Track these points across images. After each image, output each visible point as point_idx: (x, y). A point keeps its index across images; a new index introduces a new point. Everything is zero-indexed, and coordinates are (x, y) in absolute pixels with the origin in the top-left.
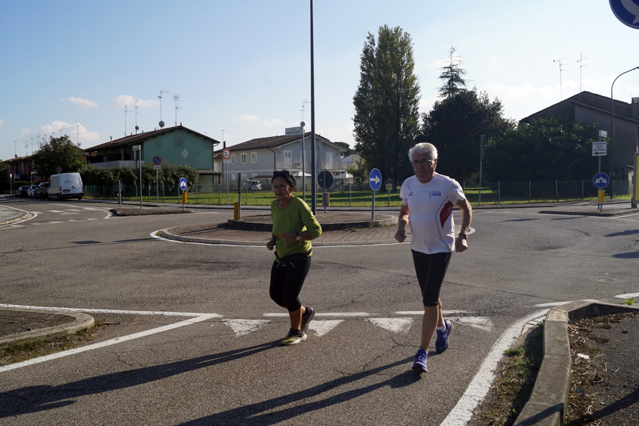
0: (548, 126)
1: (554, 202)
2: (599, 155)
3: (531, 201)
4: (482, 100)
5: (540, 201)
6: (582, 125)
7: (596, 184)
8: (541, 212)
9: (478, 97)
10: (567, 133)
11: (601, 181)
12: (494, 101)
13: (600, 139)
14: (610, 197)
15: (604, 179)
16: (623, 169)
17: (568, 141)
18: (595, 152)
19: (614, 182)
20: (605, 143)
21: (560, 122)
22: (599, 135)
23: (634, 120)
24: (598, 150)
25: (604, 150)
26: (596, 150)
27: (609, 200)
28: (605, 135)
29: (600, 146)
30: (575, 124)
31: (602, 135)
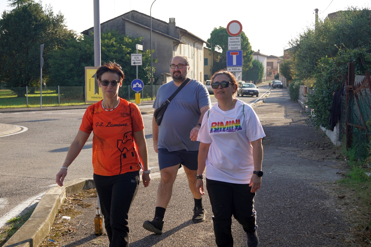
2: (136, 64)
4: (47, 12)
6: (130, 38)
7: (135, 89)
9: (43, 9)
10: (118, 45)
11: (137, 85)
12: (58, 14)
13: (137, 51)
15: (140, 84)
16: (163, 75)
17: (119, 52)
18: (134, 62)
19: (154, 87)
20: (141, 55)
21: (113, 35)
22: (136, 48)
23: (171, 36)
24: (135, 60)
25: (140, 60)
26: (134, 61)
27: (150, 101)
28: (141, 48)
29: (137, 57)
30: (125, 38)
31: (139, 48)
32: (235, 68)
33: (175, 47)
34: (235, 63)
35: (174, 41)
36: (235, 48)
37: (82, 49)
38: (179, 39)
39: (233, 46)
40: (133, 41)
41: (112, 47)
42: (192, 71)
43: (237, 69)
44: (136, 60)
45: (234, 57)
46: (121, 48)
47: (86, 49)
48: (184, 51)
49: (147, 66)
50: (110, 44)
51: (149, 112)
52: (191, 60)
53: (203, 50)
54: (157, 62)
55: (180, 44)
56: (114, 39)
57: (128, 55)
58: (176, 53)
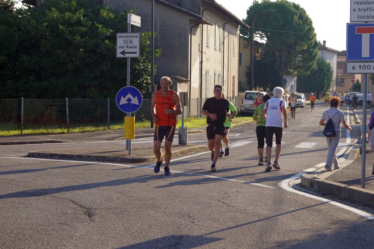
0: (62, 11)
1: (63, 133)
2: (127, 55)
3: (25, 132)
5: (41, 131)
6: (112, 12)
7: (123, 106)
8: (31, 155)
10: (90, 23)
11: (129, 100)
13: (130, 29)
14: (150, 125)
15: (134, 97)
17: (91, 36)
18: (122, 50)
20: (137, 37)
21: (80, 5)
22: (128, 22)
23: (185, 10)
24: (125, 47)
25: (136, 47)
26: (123, 47)
27: (148, 129)
28: (137, 23)
29: (129, 41)
30: (103, 10)
31: (133, 22)
32: (366, 64)
33: (192, 29)
34: (366, 52)
35: (192, 18)
36: (368, 17)
37: (22, 28)
38: (200, 14)
39: (362, 13)
40: (116, 17)
41: (78, 27)
42: (220, 73)
43: (372, 68)
44: (127, 47)
45: (366, 38)
46: (94, 29)
47: (30, 28)
48: (208, 38)
49: (141, 62)
50: (75, 21)
51: (153, 158)
52: (219, 55)
53: (238, 37)
54: (160, 55)
55: (201, 25)
56: (81, 11)
57: (107, 41)
58: (195, 40)
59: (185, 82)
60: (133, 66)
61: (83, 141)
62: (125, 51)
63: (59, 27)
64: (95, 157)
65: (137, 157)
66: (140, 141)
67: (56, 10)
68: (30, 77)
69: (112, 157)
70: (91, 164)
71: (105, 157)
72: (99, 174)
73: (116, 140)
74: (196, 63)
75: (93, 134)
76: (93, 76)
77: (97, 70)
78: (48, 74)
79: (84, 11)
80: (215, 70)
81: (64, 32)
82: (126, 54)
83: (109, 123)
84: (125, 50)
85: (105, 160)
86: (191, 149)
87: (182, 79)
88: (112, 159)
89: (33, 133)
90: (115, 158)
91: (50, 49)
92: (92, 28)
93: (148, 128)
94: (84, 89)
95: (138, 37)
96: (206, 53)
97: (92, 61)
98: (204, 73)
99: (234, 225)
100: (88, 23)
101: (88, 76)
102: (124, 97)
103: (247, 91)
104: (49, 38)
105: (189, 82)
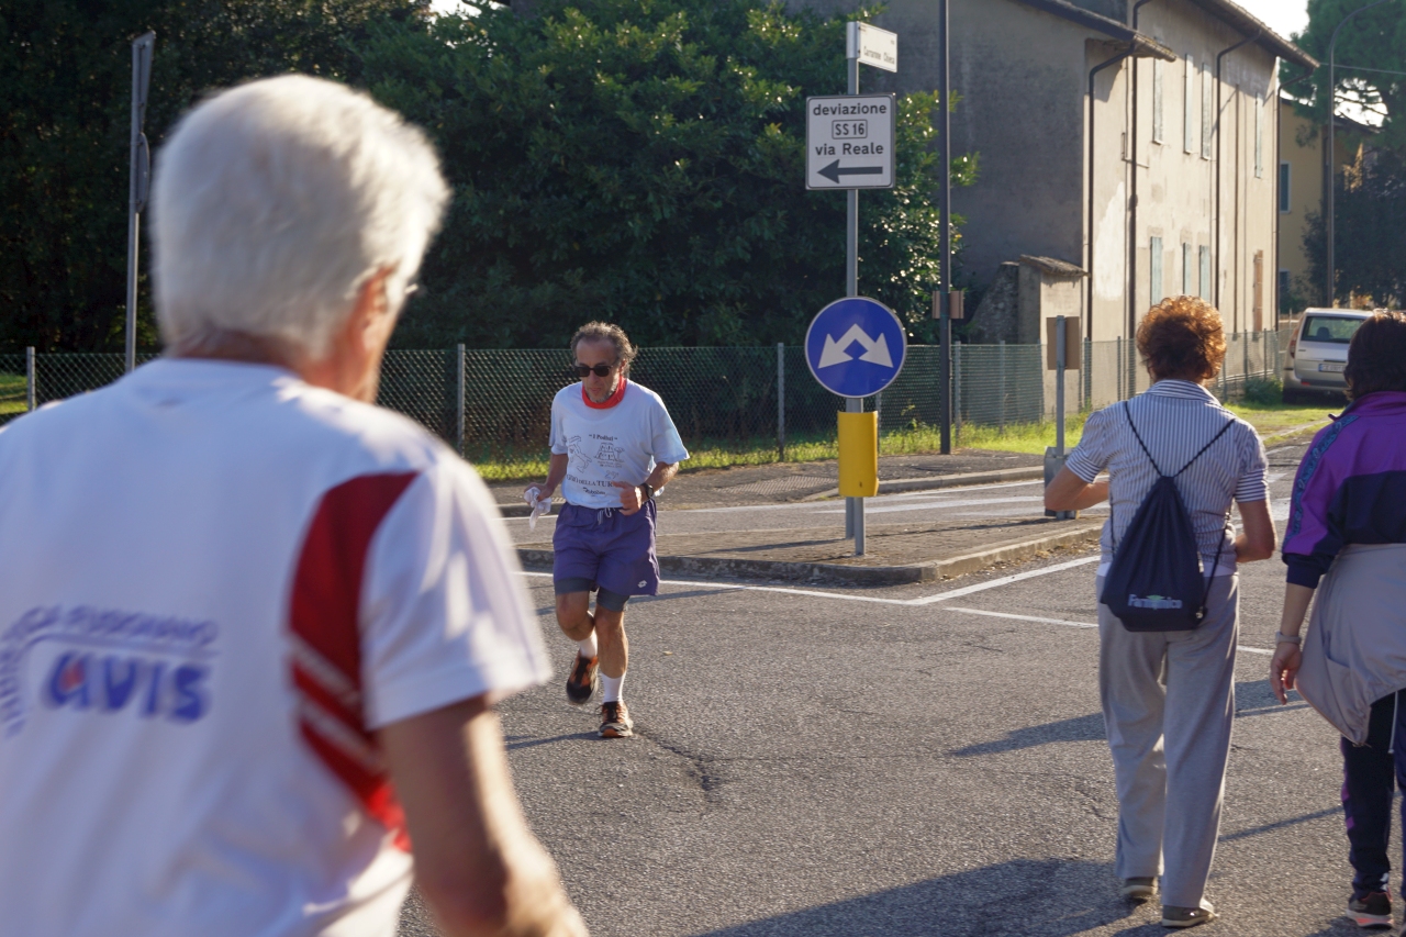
0: (604, 20)
2: (846, 181)
6: (792, 19)
10: (710, 62)
11: (856, 349)
13: (855, 81)
14: (936, 441)
15: (875, 339)
16: (1013, 274)
17: (714, 110)
18: (827, 161)
19: (958, 354)
20: (882, 109)
22: (850, 54)
24: (839, 149)
25: (880, 149)
26: (832, 151)
27: (929, 459)
28: (882, 57)
29: (855, 126)
30: (758, 12)
31: (866, 54)
33: (1096, 77)
35: (1093, 34)
37: (460, 88)
38: (1123, 18)
40: (806, 38)
41: (664, 78)
42: (1205, 243)
44: (846, 148)
46: (723, 85)
47: (487, 87)
48: (1156, 108)
49: (903, 204)
50: (653, 55)
51: (945, 566)
52: (1200, 173)
53: (1272, 105)
54: (975, 178)
55: (1130, 59)
56: (677, 18)
57: (774, 130)
58: (1106, 118)
59: (1073, 277)
60: (874, 223)
61: (685, 505)
62: (840, 166)
63: (596, 79)
64: (729, 566)
65: (888, 566)
66: (899, 503)
67: (582, 19)
68: (491, 271)
69: (795, 564)
70: (716, 592)
71: (766, 565)
72: (742, 630)
73: (811, 501)
74: (1110, 205)
75: (724, 477)
76: (722, 262)
77: (738, 238)
78: (554, 258)
79: (687, 18)
80: (1185, 232)
81: (613, 97)
82: (841, 177)
83: (781, 437)
84: (837, 162)
85: (768, 576)
86: (1092, 531)
87: (1057, 268)
88: (793, 571)
89: (503, 476)
90: (804, 567)
91: (563, 163)
92: (717, 81)
93: (929, 453)
94: (689, 310)
95: (888, 110)
96: (1151, 169)
97: (718, 205)
98: (1142, 242)
99: (1255, 822)
100: (703, 64)
101: (704, 261)
102: (836, 339)
103: (1311, 310)
104: (558, 121)
105: (1086, 279)
